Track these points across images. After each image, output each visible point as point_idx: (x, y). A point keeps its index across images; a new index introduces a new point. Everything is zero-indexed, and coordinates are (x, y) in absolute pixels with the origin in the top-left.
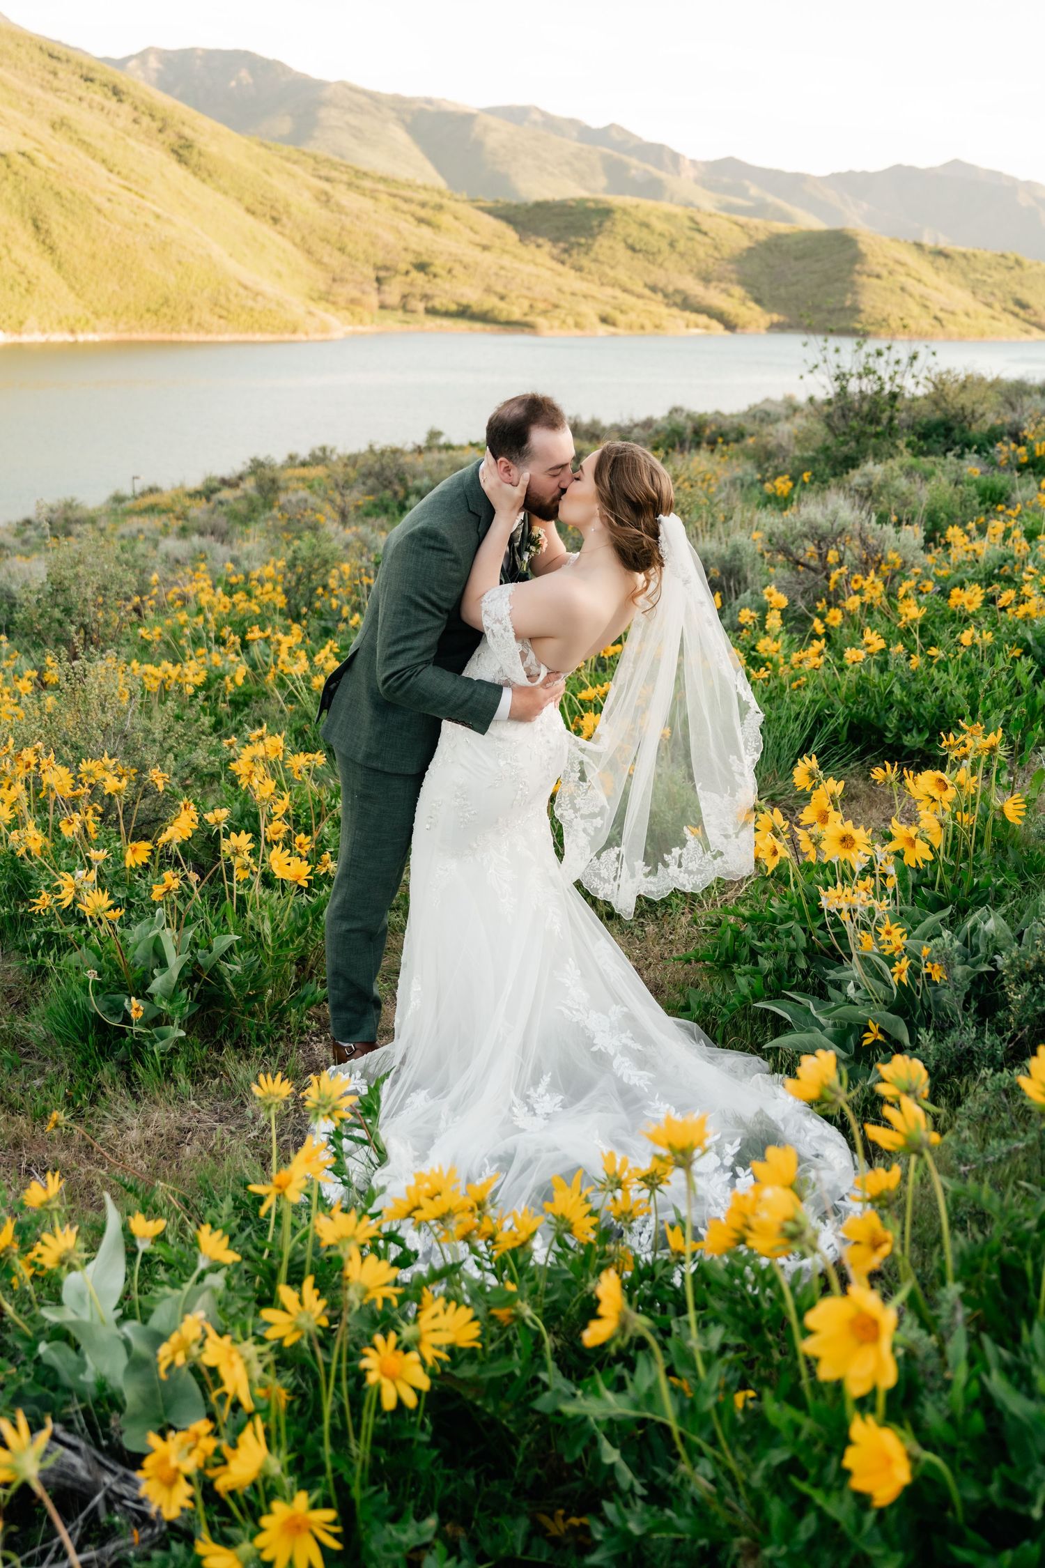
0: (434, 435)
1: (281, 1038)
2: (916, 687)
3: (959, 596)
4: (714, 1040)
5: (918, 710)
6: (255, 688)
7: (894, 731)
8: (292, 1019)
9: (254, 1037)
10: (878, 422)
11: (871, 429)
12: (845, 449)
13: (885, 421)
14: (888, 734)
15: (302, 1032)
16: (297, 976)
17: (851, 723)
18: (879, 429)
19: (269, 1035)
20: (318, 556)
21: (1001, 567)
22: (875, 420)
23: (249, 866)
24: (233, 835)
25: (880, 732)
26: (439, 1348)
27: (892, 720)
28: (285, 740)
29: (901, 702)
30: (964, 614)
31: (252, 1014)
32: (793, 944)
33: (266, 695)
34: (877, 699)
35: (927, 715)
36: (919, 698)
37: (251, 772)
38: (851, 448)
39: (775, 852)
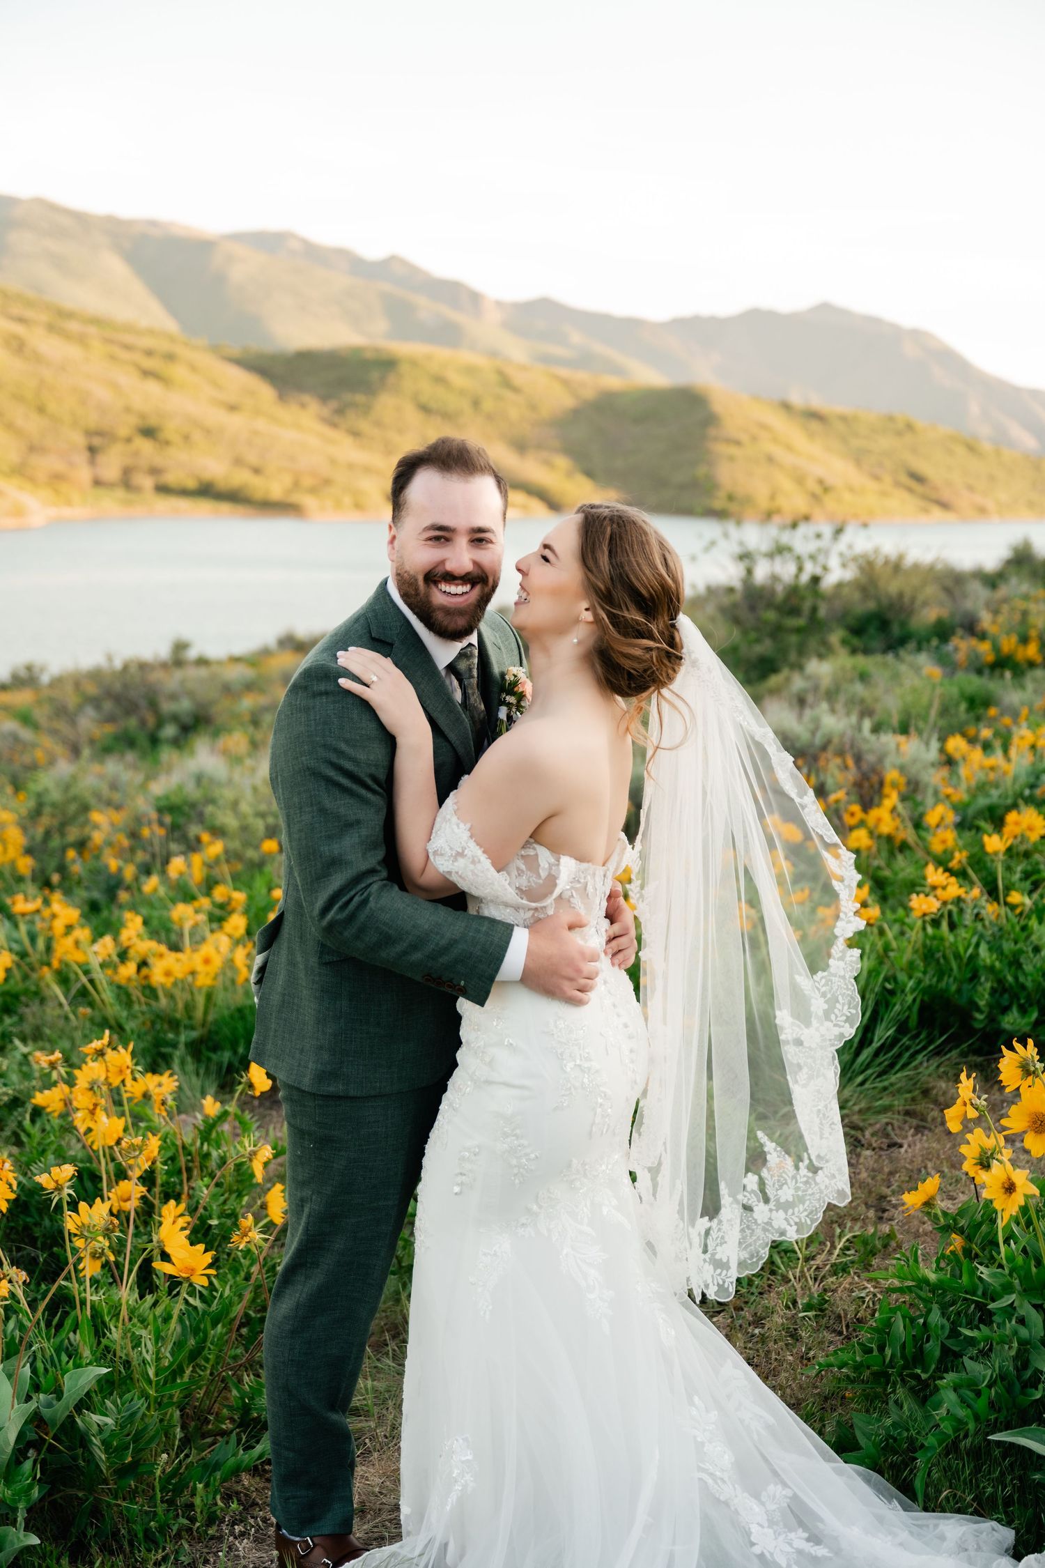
0: (180, 647)
1: (178, 1536)
2: (1008, 946)
3: (1017, 823)
5: (1016, 978)
6: (21, 986)
7: (986, 1010)
8: (198, 1501)
9: (141, 1535)
10: (798, 614)
11: (790, 622)
13: (806, 612)
14: (979, 1016)
15: (212, 1520)
16: (183, 1427)
17: (922, 1001)
19: (163, 1529)
20: (75, 799)
22: (794, 611)
23: (102, 1253)
24: (83, 1206)
25: (964, 1013)
27: (983, 995)
28: (133, 1054)
29: (991, 969)
31: (131, 1495)
32: (1024, 1332)
33: (39, 996)
34: (954, 965)
35: (1029, 984)
36: (1015, 962)
37: (96, 1105)
38: (765, 647)
39: (1010, 1188)
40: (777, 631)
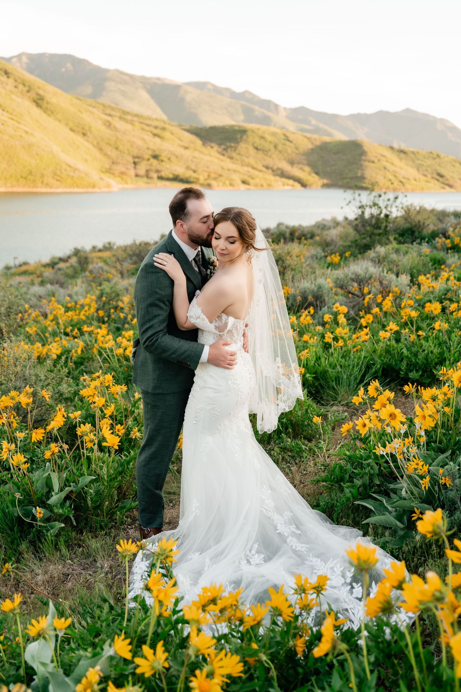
1: (112, 527)
2: (414, 349)
3: (429, 307)
4: (333, 521)
5: (416, 360)
6: (86, 356)
7: (405, 371)
8: (118, 517)
9: (99, 527)
10: (380, 228)
11: (377, 231)
12: (364, 241)
13: (383, 228)
14: (401, 372)
15: (122, 523)
16: (118, 496)
17: (383, 368)
18: (380, 231)
19: (106, 526)
20: (114, 292)
21: (446, 294)
23: (93, 441)
24: (82, 425)
25: (398, 372)
26: (223, 676)
27: (404, 366)
29: (407, 357)
30: (432, 315)
31: (97, 515)
32: (372, 472)
33: (92, 359)
34: (396, 355)
35: (420, 363)
36: (416, 355)
37: (94, 394)
38: (367, 240)
39: (364, 425)
40: (371, 235)
